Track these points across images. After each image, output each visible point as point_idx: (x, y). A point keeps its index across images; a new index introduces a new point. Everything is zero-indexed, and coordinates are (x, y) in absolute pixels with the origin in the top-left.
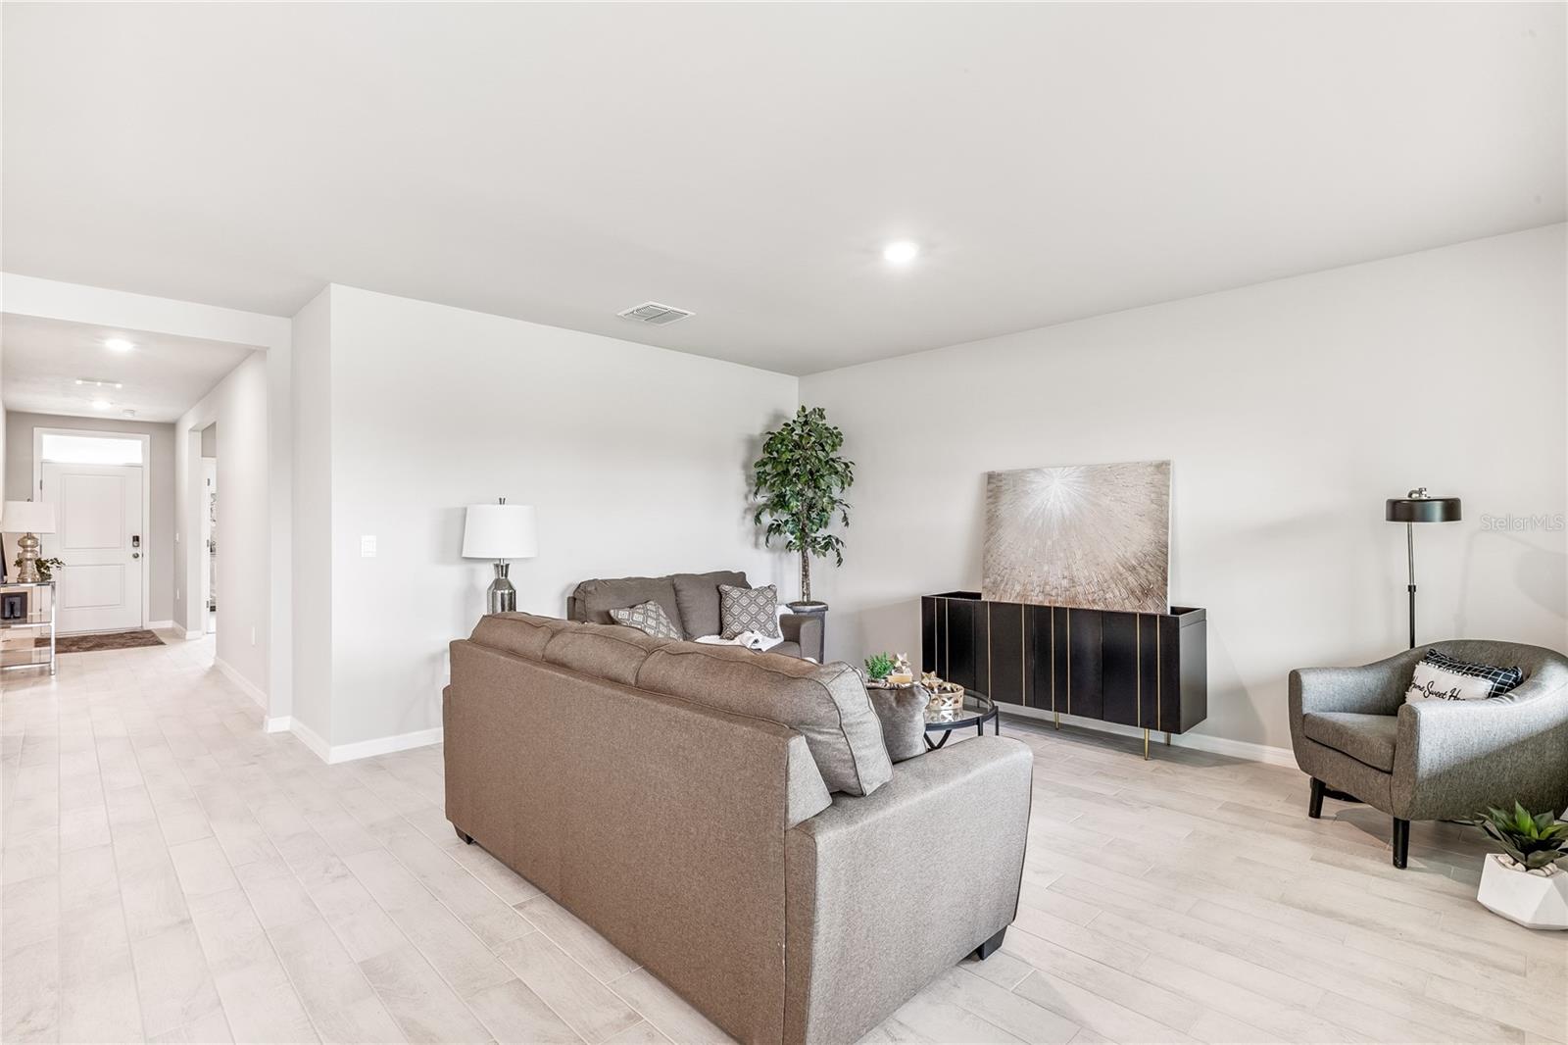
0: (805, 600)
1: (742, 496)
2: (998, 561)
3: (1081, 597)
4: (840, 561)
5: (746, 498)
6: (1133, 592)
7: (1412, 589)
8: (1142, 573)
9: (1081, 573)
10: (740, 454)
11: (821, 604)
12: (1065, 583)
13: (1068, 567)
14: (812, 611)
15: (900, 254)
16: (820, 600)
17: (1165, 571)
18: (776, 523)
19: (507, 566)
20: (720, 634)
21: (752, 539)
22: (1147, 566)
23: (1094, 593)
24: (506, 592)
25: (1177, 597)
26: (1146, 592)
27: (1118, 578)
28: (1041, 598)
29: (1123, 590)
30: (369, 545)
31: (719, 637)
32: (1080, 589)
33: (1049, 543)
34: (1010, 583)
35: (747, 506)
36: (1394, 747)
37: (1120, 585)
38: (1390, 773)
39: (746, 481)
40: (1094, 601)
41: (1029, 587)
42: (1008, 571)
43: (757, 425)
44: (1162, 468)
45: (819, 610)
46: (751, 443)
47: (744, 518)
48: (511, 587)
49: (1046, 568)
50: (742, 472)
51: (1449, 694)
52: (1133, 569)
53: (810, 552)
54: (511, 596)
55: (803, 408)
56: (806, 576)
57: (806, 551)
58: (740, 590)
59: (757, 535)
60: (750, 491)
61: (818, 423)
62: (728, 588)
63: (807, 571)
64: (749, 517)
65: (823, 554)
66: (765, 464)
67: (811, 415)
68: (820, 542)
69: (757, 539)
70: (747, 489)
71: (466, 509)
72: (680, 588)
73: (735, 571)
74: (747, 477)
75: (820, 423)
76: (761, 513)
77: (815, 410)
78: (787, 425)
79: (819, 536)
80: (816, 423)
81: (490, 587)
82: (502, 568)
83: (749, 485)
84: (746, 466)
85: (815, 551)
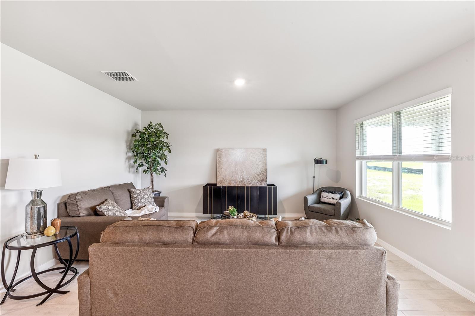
0: (152, 190)
1: (125, 154)
2: (221, 174)
3: (245, 183)
4: (165, 175)
5: (126, 154)
6: (259, 181)
7: (314, 177)
8: (261, 176)
9: (246, 177)
11: (158, 191)
12: (241, 179)
13: (242, 175)
15: (240, 83)
17: (266, 175)
18: (141, 163)
19: (41, 192)
20: (132, 208)
21: (128, 169)
22: (262, 174)
23: (249, 182)
24: (42, 205)
25: (269, 181)
26: (262, 181)
27: (255, 178)
28: (235, 184)
29: (256, 181)
31: (131, 209)
32: (245, 181)
33: (237, 169)
34: (226, 180)
35: (127, 157)
36: (335, 210)
37: (256, 179)
38: (334, 216)
40: (249, 184)
41: (231, 181)
42: (225, 177)
43: (130, 127)
44: (265, 150)
45: (158, 193)
47: (126, 161)
48: (43, 202)
49: (236, 176)
50: (125, 144)
51: (332, 198)
52: (258, 175)
53: (154, 174)
54: (45, 208)
55: (151, 123)
56: (153, 182)
57: (152, 173)
58: (139, 190)
59: (129, 167)
60: (128, 151)
61: (159, 129)
62: (134, 190)
63: (153, 180)
64: (127, 161)
65: (160, 174)
66: (139, 142)
67: (156, 125)
68: (159, 170)
69: (130, 169)
70: (126, 150)
71: (8, 160)
72: (113, 192)
73: (129, 183)
74: (127, 146)
75: (160, 129)
76: (137, 160)
77: (158, 124)
78: (145, 128)
79: (159, 168)
80: (158, 129)
81: (29, 205)
82: (38, 194)
83: (127, 149)
84: (126, 142)
85: (156, 173)
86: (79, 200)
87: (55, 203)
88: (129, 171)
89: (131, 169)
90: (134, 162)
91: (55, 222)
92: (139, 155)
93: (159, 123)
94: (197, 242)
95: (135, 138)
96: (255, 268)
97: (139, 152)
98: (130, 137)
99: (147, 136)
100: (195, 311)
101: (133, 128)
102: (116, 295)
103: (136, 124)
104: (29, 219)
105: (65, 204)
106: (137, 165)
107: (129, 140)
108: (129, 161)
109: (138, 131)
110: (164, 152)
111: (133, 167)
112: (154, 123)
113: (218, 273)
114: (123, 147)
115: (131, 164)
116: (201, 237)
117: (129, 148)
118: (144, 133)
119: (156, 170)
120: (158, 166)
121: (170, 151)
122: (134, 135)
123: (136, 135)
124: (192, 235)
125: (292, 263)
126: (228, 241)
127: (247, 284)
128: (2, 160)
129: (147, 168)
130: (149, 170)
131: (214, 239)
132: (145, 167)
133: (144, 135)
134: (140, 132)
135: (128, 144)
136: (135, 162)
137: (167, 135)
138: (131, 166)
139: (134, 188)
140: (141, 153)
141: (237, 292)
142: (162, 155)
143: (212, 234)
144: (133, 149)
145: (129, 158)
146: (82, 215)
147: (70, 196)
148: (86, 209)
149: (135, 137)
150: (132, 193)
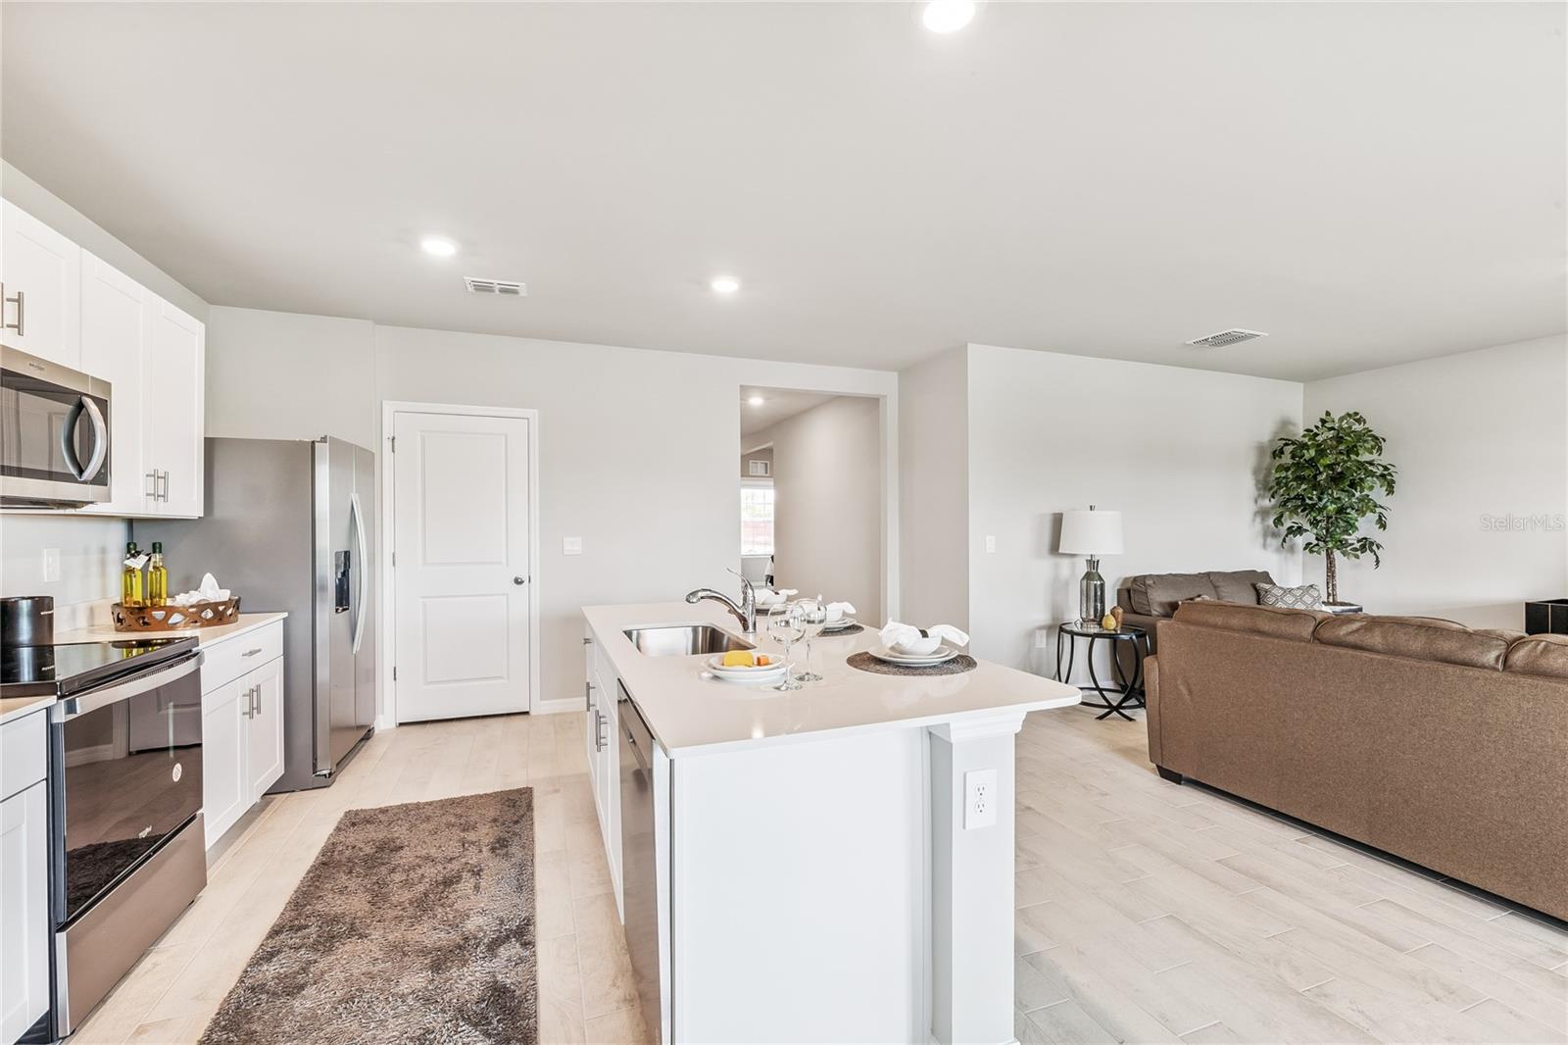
0: (1331, 600)
1: (1252, 502)
4: (1378, 562)
5: (1256, 502)
10: (1251, 460)
11: (1352, 605)
14: (1343, 611)
16: (1352, 602)
18: (1296, 525)
19: (1098, 561)
21: (1260, 540)
24: (1099, 583)
30: (990, 541)
35: (1255, 509)
39: (1256, 485)
43: (1265, 433)
46: (1261, 450)
47: (1254, 521)
48: (1100, 578)
50: (1253, 477)
53: (1337, 554)
54: (1102, 586)
55: (1328, 414)
56: (1333, 577)
57: (1332, 553)
58: (1281, 588)
59: (1265, 536)
60: (1259, 495)
61: (1354, 427)
62: (1267, 586)
63: (1333, 572)
64: (1258, 520)
65: (1357, 557)
66: (1287, 469)
67: (1341, 419)
68: (1353, 544)
69: (1265, 540)
70: (1256, 493)
71: (1062, 514)
72: (1218, 584)
73: (1259, 571)
74: (1258, 482)
75: (1357, 427)
76: (1281, 516)
77: (1349, 415)
78: (1308, 430)
79: (1352, 538)
80: (1350, 427)
81: (1083, 579)
82: (1093, 563)
83: (1258, 489)
84: (1256, 472)
85: (1344, 554)
86: (1150, 586)
87: (1114, 586)
88: (1265, 546)
89: (1270, 540)
90: (1274, 522)
91: (1116, 611)
92: (1290, 505)
93: (1351, 412)
94: (1318, 639)
95: (1278, 462)
96: (1432, 699)
97: (1292, 496)
98: (1268, 459)
99: (1312, 453)
100: (1309, 747)
101: (1276, 433)
102: (1190, 692)
103: (1285, 423)
104: (1084, 599)
105: (1129, 591)
106: (1283, 529)
107: (1265, 466)
108: (1263, 520)
109: (1288, 442)
110: (1366, 492)
111: (1274, 535)
112: (1336, 416)
113: (1352, 692)
114: (1247, 485)
115: (1268, 526)
116: (1326, 633)
117: (1267, 487)
118: (1304, 446)
119: (1342, 545)
120: (1350, 535)
121: (1390, 490)
122: (1278, 453)
123: (1283, 453)
124: (1311, 629)
125: (1525, 705)
126: (1380, 647)
127: (1414, 725)
128: (1055, 514)
129: (1317, 539)
130: (1321, 544)
131: (1351, 639)
132: (1310, 537)
133: (1305, 452)
134: (1293, 443)
135: (1261, 477)
136: (1278, 521)
137: (1378, 444)
138: (1267, 534)
139: (1271, 582)
140: (1297, 497)
141: (1391, 733)
142: (1360, 500)
143: (1350, 630)
144: (1275, 489)
145: (1263, 513)
146: (1154, 612)
147: (1135, 579)
148: (1162, 605)
149: (1280, 457)
150: (1263, 593)
